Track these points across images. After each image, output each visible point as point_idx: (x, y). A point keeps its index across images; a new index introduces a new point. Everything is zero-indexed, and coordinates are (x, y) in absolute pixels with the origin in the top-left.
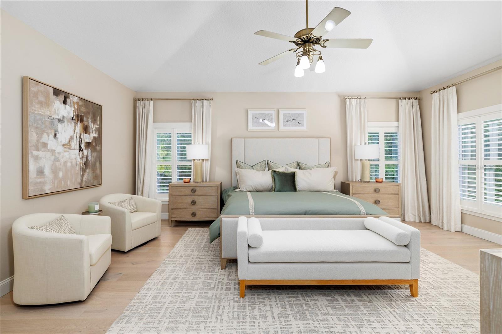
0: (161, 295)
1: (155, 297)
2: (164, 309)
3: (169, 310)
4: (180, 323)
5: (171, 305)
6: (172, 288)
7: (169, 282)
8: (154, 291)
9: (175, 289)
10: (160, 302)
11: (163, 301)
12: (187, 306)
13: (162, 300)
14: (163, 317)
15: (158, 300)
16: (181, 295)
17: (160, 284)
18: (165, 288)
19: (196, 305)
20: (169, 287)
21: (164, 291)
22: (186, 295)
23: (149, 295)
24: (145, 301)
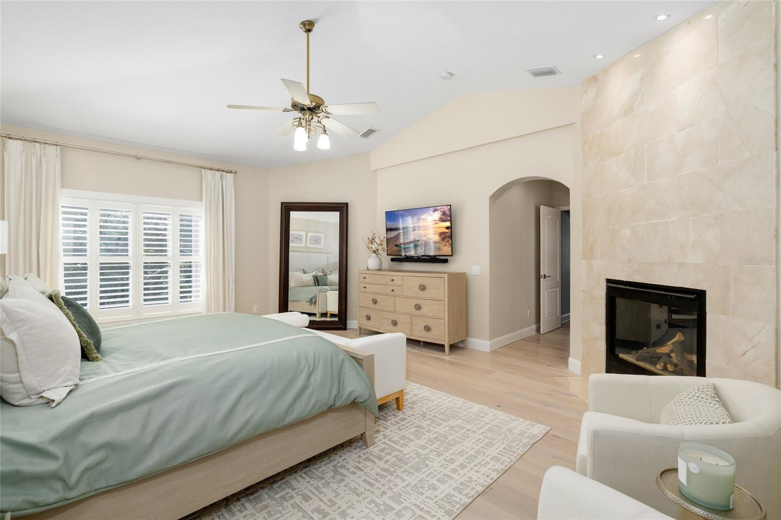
0: (482, 445)
1: (490, 445)
2: (485, 428)
3: (479, 426)
4: (474, 413)
5: (475, 429)
6: (464, 448)
7: (462, 460)
8: (490, 454)
9: (462, 444)
10: (485, 437)
11: (481, 437)
12: (459, 422)
13: (483, 439)
14: (488, 423)
15: (487, 440)
16: (458, 434)
17: (476, 461)
18: (473, 452)
19: (449, 420)
20: (467, 450)
21: (476, 448)
22: (452, 432)
23: (498, 451)
24: (504, 446)
